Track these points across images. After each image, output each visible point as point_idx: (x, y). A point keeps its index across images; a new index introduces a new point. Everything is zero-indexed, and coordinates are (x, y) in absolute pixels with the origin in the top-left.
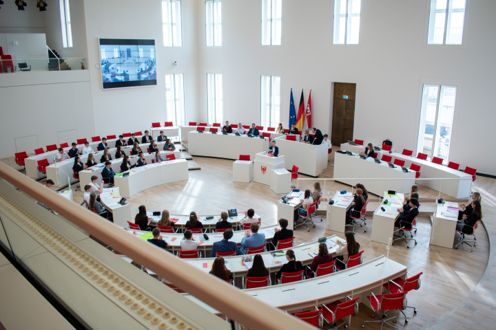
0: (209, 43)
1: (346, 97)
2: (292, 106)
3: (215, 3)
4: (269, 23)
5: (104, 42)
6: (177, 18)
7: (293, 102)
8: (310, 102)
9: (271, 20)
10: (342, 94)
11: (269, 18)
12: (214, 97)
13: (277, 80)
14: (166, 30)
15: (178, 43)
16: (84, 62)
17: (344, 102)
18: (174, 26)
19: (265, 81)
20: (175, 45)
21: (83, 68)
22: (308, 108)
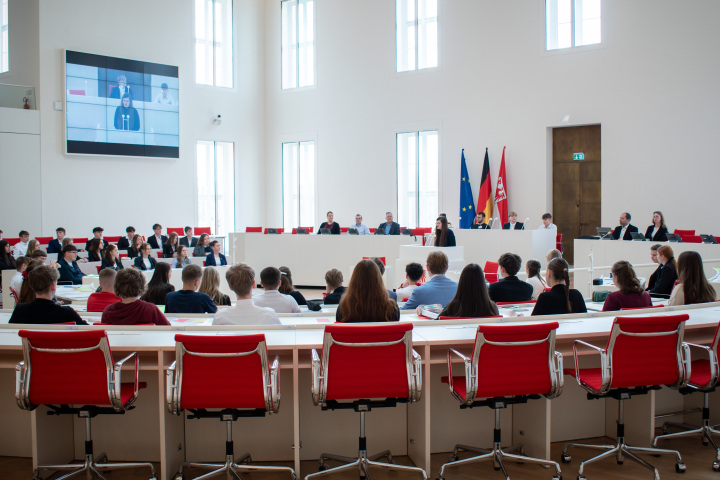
0: (288, 82)
1: (580, 156)
2: (465, 187)
3: (301, 6)
4: (412, 29)
5: (74, 57)
6: (225, 32)
7: (467, 178)
8: (503, 172)
9: (417, 23)
10: (571, 150)
11: (412, 18)
12: (296, 193)
13: (432, 140)
14: (201, 52)
15: (225, 79)
16: (30, 97)
17: (576, 168)
18: (217, 48)
19: (407, 143)
20: (218, 84)
21: (27, 107)
22: (501, 186)
